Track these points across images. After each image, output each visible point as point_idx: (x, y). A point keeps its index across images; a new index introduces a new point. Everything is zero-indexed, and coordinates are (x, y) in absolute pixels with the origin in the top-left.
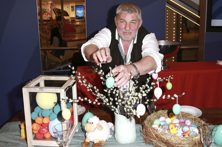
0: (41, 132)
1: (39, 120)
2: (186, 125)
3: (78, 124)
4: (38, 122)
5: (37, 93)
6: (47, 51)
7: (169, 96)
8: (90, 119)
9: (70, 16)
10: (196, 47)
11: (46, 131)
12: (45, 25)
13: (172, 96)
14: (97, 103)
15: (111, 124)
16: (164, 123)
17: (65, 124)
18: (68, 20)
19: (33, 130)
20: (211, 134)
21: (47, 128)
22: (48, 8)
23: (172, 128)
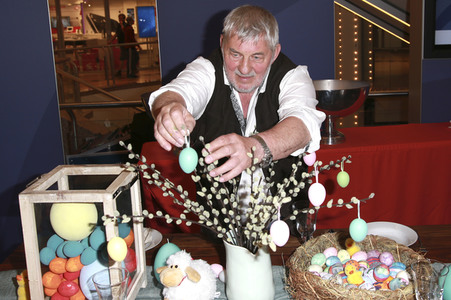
0: (64, 292)
1: (58, 265)
2: (382, 265)
3: (146, 271)
4: (57, 270)
5: (52, 204)
6: (75, 111)
7: (341, 201)
8: (172, 257)
10: (403, 92)
11: (73, 288)
12: (70, 52)
13: (347, 200)
14: (184, 222)
15: (217, 268)
16: (334, 262)
17: (117, 272)
19: (44, 287)
20: (437, 282)
21: (76, 281)
22: (77, 15)
23: (351, 272)
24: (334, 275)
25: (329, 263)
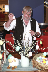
3: (6, 59)
7: (42, 49)
8: (11, 57)
9: (3, 10)
14: (13, 51)
18: (2, 12)
23: (44, 61)
24: (41, 61)
25: (40, 59)
